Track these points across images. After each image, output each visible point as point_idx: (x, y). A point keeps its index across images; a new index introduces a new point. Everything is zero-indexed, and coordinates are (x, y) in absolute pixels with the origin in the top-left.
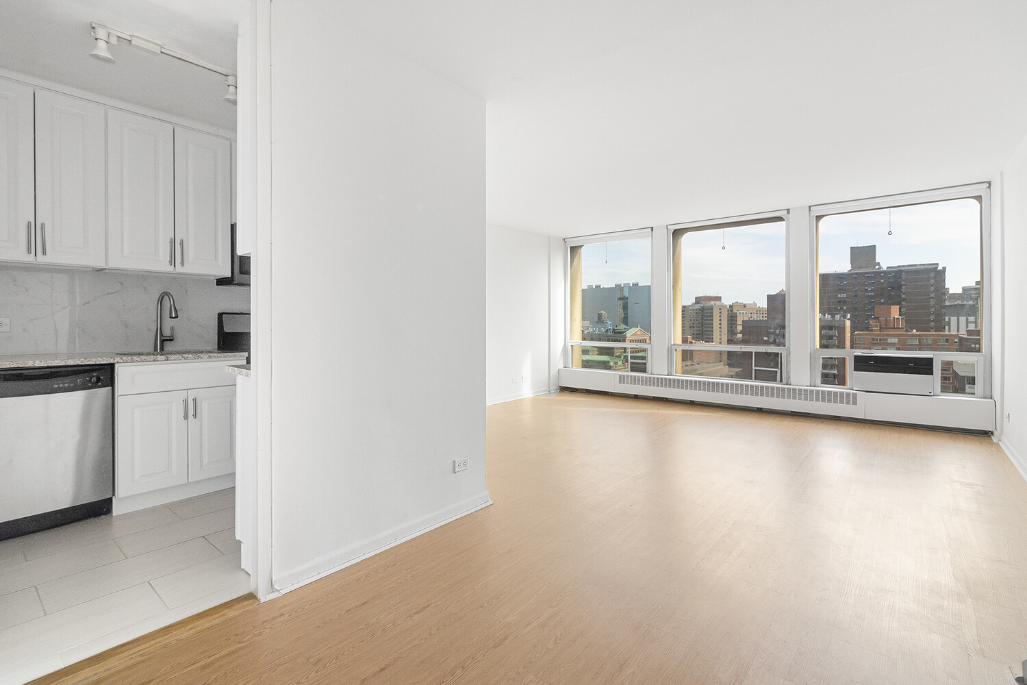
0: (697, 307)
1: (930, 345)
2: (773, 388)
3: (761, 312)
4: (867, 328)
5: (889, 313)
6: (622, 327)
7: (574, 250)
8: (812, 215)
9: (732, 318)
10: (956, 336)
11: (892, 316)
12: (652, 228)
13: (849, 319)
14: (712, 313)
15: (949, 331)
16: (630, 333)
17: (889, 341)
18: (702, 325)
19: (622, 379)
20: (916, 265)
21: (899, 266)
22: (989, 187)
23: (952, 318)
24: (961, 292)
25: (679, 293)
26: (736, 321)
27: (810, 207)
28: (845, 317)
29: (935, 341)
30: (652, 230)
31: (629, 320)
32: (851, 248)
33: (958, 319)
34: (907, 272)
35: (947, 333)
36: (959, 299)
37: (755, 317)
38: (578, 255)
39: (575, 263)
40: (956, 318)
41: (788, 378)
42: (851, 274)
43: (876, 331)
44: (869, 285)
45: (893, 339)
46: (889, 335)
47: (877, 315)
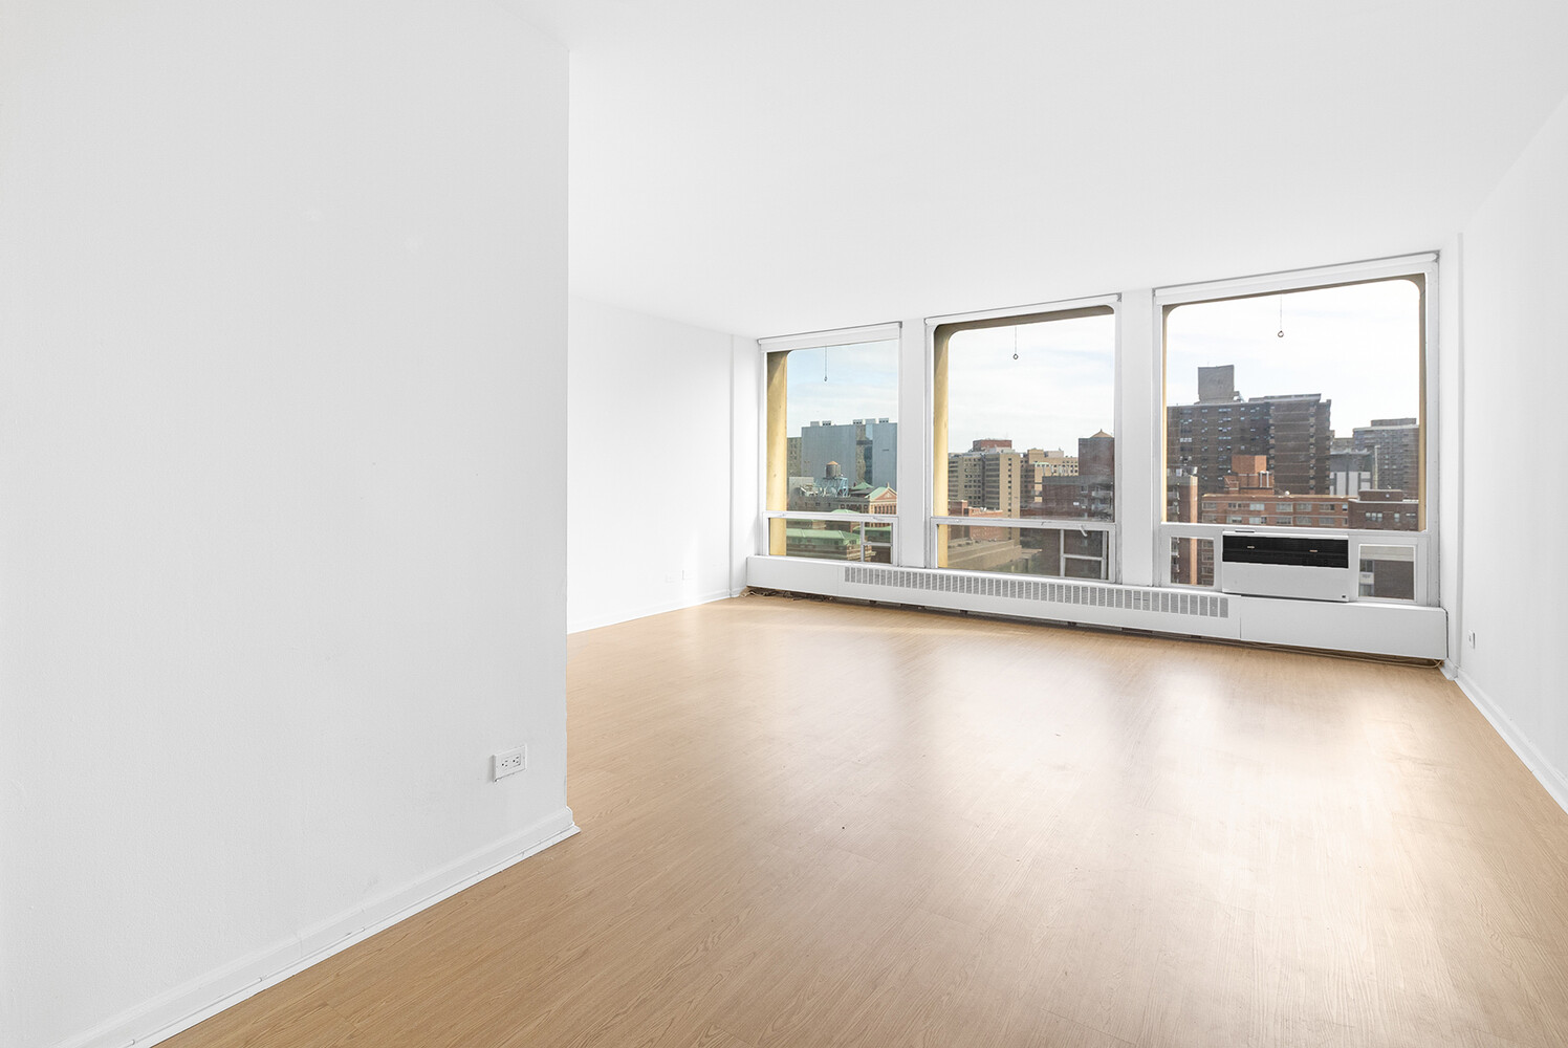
0: (977, 455)
1: (1308, 513)
2: (1093, 590)
3: (1070, 464)
4: (1220, 488)
5: (1252, 466)
6: (863, 486)
7: (775, 358)
8: (1158, 303)
9: (1028, 473)
10: (1345, 500)
11: (1257, 470)
12: (901, 323)
13: (1195, 475)
14: (998, 465)
15: (1335, 493)
16: (875, 496)
17: (1252, 507)
18: (983, 484)
19: (850, 575)
20: (1290, 396)
21: (1266, 398)
22: (1437, 260)
23: (1339, 474)
24: (1351, 436)
25: (943, 431)
26: (1034, 477)
27: (1154, 290)
28: (1189, 471)
29: (1316, 509)
30: (901, 327)
31: (874, 475)
32: (1199, 368)
33: (1347, 474)
34: (1279, 406)
35: (1332, 496)
36: (1348, 447)
37: (1060, 470)
38: (780, 368)
39: (776, 380)
40: (1344, 474)
41: (1118, 572)
42: (1197, 408)
43: (1234, 492)
44: (1225, 424)
45: (1258, 506)
46: (1252, 499)
47: (1235, 469)
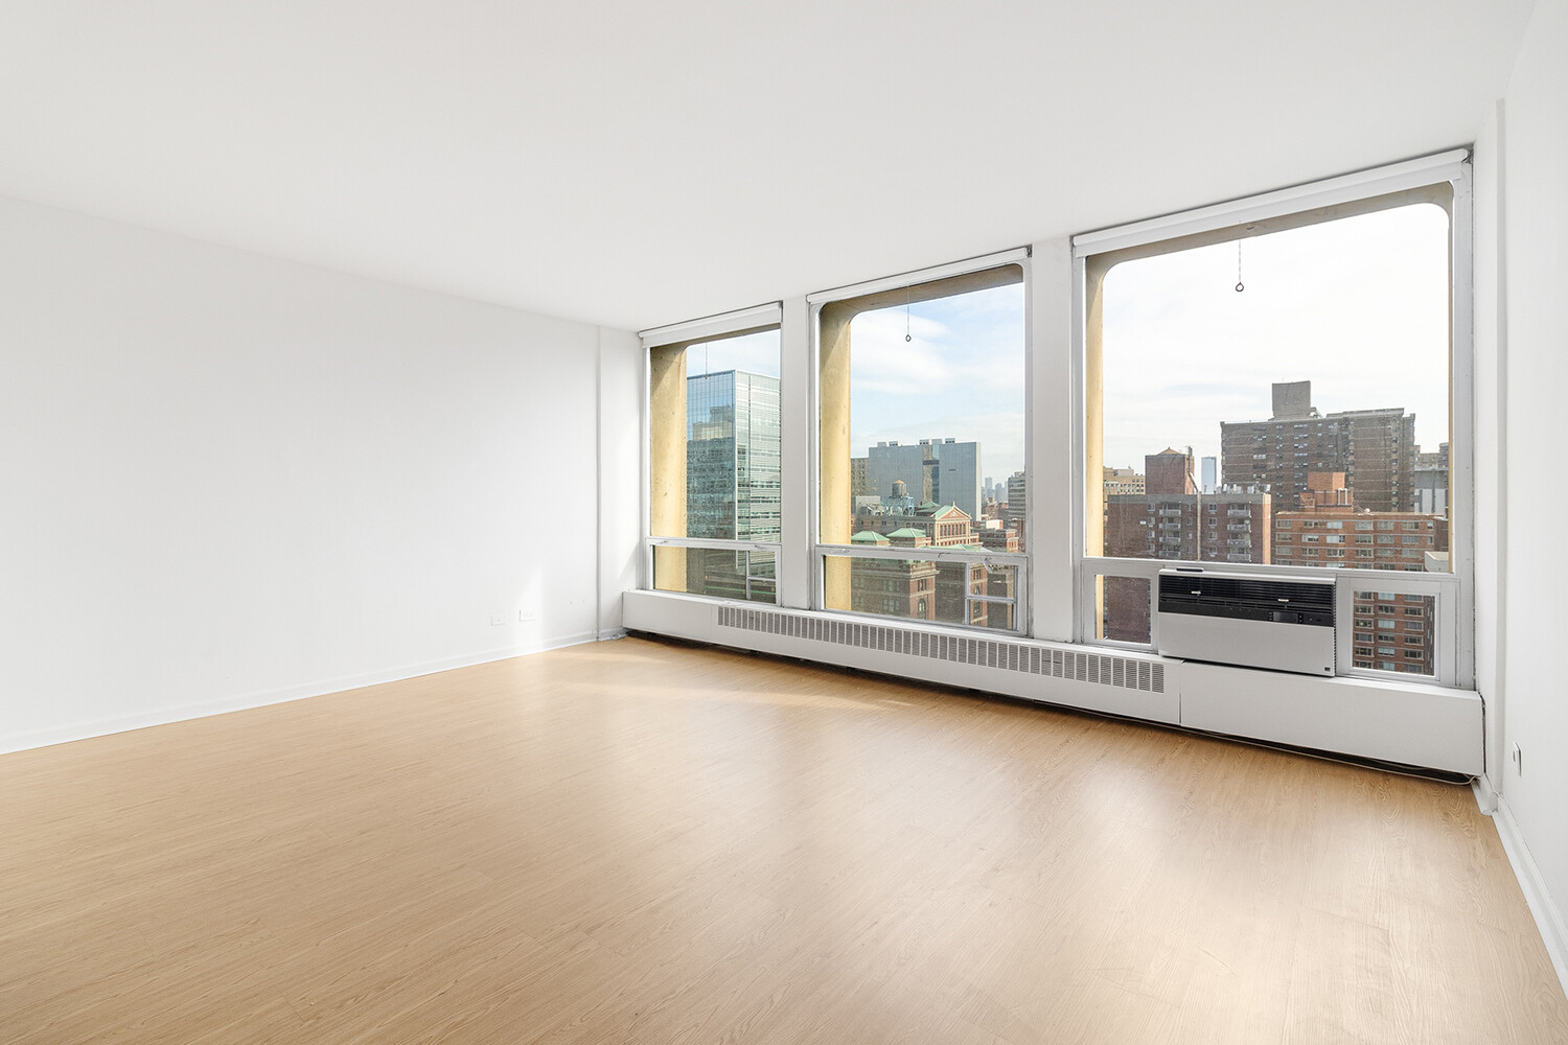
1: (1390, 532)
2: (994, 646)
3: (1136, 483)
4: (1296, 506)
5: (1329, 483)
6: (929, 504)
7: (664, 355)
8: (1079, 254)
10: (1430, 518)
11: (1334, 488)
12: (781, 302)
13: (1269, 493)
15: (1421, 510)
16: (941, 515)
17: (1329, 525)
19: (725, 616)
20: (1371, 411)
21: (1345, 413)
22: (1469, 159)
23: (1424, 491)
24: (1436, 452)
27: (1072, 239)
28: (1262, 489)
29: (1398, 526)
30: (782, 308)
31: (941, 494)
32: (1273, 385)
33: (1434, 492)
35: (1417, 513)
36: (1434, 463)
37: (1134, 489)
38: (674, 366)
40: (1429, 490)
41: (1029, 623)
42: (1273, 424)
43: (1311, 510)
44: (1300, 441)
45: (1335, 524)
46: (1329, 517)
47: (1311, 486)
